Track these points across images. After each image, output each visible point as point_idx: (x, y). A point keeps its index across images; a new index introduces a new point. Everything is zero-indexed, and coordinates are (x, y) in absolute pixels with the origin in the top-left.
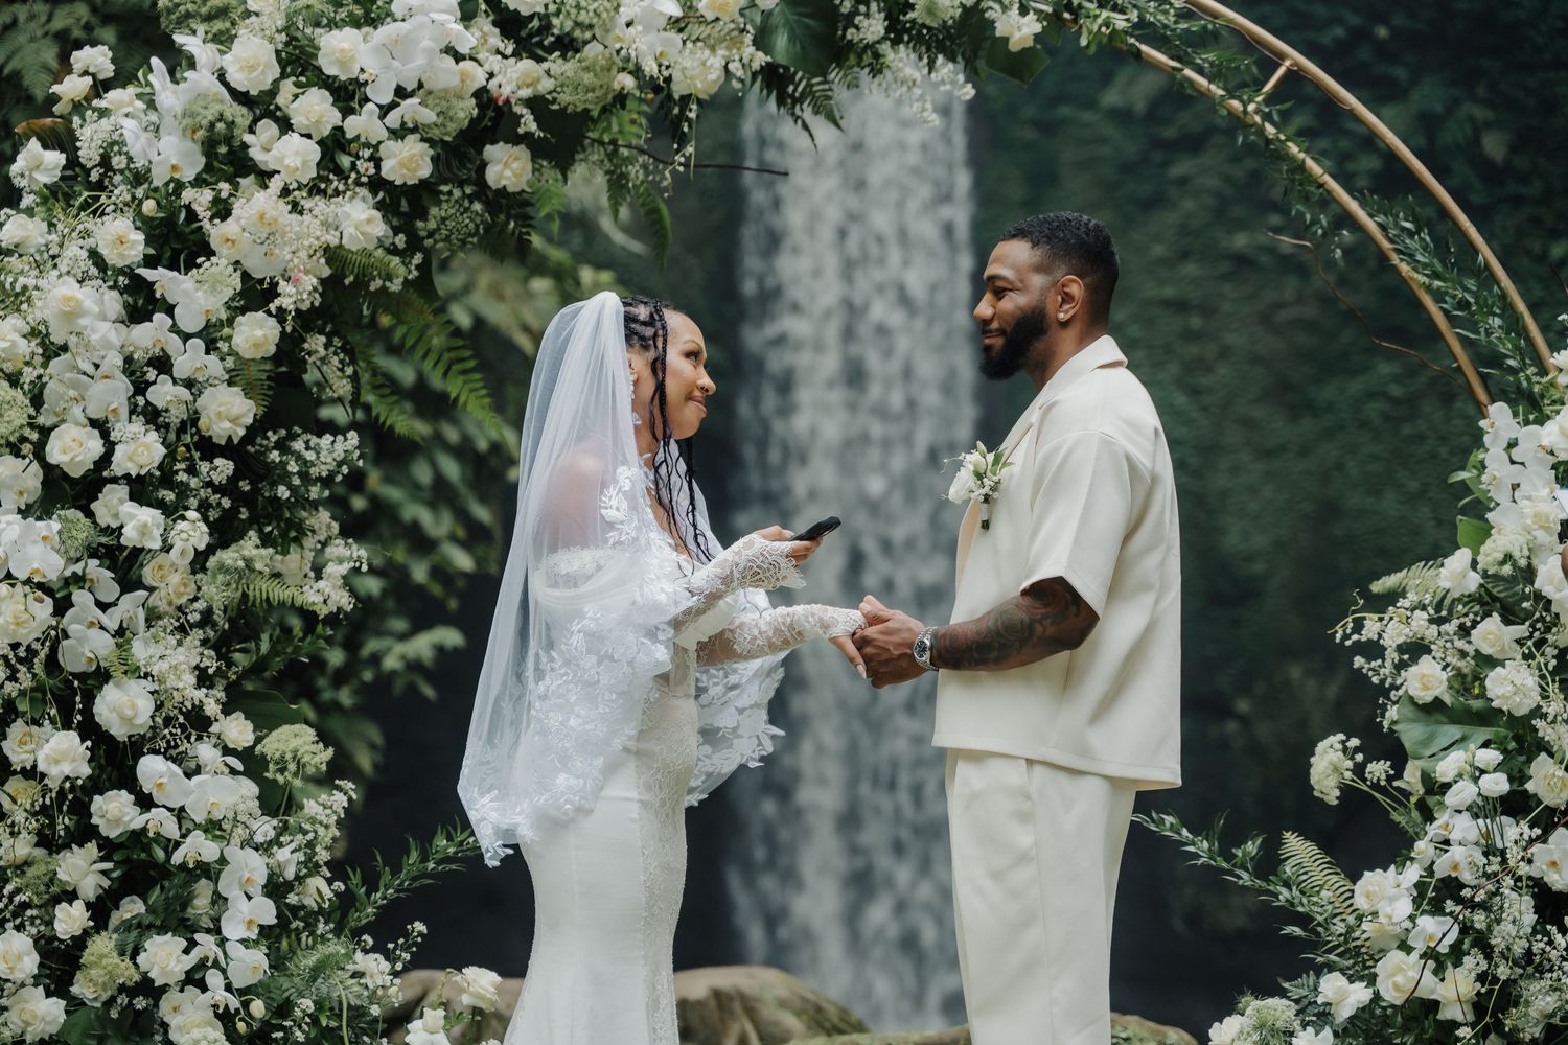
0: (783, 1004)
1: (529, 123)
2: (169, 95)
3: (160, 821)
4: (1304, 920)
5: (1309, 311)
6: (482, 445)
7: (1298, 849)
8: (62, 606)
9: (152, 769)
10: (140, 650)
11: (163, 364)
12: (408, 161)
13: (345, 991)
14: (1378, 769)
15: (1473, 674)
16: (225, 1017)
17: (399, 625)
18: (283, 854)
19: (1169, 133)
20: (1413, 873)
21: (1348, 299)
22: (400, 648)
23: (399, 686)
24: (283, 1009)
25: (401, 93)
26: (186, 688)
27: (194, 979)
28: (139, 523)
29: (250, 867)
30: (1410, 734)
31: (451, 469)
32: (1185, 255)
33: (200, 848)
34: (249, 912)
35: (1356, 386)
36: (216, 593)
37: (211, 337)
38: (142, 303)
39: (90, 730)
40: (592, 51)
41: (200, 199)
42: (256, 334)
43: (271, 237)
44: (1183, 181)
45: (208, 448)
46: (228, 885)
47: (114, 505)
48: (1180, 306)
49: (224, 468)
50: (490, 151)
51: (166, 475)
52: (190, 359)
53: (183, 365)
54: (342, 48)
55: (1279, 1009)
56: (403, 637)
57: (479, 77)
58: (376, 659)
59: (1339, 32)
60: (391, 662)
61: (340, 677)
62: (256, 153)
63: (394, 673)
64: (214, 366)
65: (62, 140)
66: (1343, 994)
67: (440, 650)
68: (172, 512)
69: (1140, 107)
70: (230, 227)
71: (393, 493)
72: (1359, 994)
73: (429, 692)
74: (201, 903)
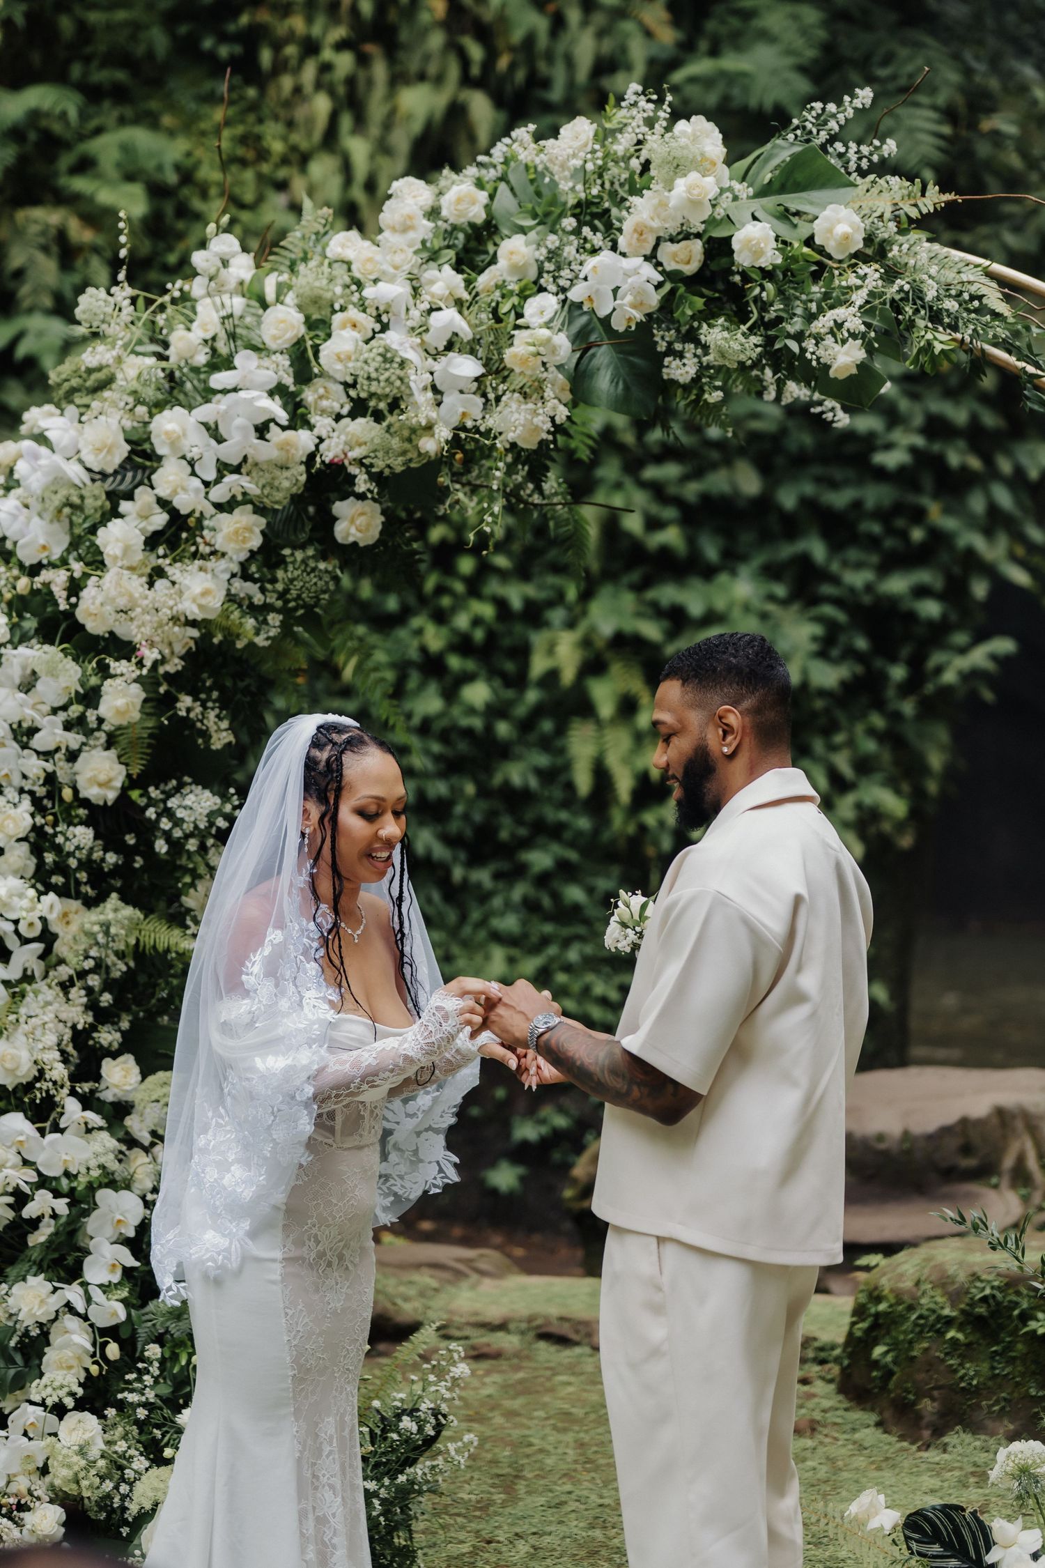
6: (1035, 474)
17: (961, 638)
22: (960, 662)
23: (959, 695)
31: (1003, 497)
56: (964, 650)
58: (938, 672)
60: (949, 676)
61: (903, 690)
63: (949, 687)
67: (994, 657)
71: (949, 523)
73: (988, 696)
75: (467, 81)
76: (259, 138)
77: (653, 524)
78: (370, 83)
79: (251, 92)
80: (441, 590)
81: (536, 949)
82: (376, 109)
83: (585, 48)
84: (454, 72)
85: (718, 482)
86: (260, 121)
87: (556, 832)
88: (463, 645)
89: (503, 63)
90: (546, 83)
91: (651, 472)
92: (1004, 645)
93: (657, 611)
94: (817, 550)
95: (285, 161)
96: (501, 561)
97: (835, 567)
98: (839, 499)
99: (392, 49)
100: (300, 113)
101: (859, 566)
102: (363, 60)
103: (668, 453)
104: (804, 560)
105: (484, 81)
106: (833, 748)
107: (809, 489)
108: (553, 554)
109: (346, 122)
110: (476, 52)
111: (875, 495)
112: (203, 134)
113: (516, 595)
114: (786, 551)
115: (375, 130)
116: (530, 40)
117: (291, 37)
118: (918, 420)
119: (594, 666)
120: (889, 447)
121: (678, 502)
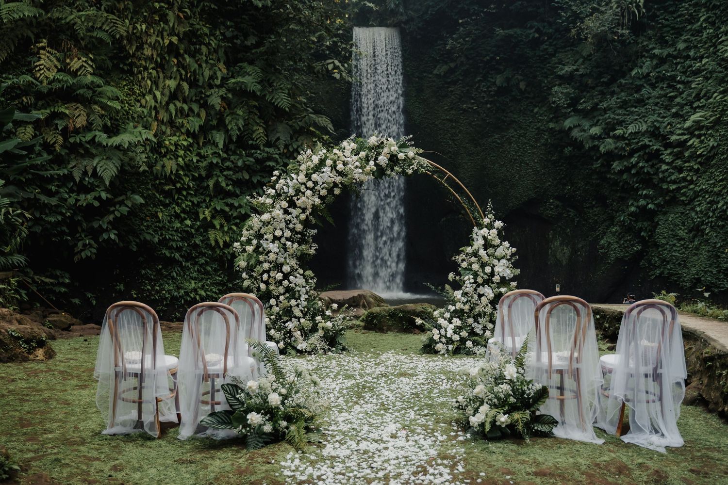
0: (370, 297)
1: (340, 186)
2: (290, 183)
3: (293, 285)
4: (447, 297)
5: (480, 123)
7: (447, 287)
8: (277, 254)
9: (291, 278)
10: (288, 261)
11: (290, 221)
12: (324, 192)
13: (316, 306)
14: (458, 277)
15: (471, 264)
16: (302, 311)
18: (307, 288)
19: (449, 80)
20: (461, 291)
24: (309, 309)
25: (323, 183)
26: (296, 266)
27: (297, 305)
28: (289, 243)
29: (304, 290)
30: (462, 272)
32: (452, 109)
33: (298, 288)
34: (304, 297)
35: (490, 140)
36: (299, 254)
37: (297, 217)
38: (286, 212)
39: (282, 272)
40: (350, 176)
41: (295, 198)
42: (303, 217)
43: (304, 203)
44: (452, 91)
45: (297, 233)
46: (301, 293)
47: (283, 240)
48: (451, 121)
49: (299, 236)
50: (335, 189)
51: (291, 237)
52: (295, 221)
53: (293, 222)
54: (315, 177)
55: (442, 310)
57: (333, 179)
59: (488, 58)
62: (302, 190)
64: (298, 222)
65: (274, 188)
66: (452, 308)
68: (293, 242)
69: (442, 74)
70: (299, 201)
72: (453, 308)
74: (297, 296)
75: (181, 79)
76: (133, 89)
77: (227, 185)
78: (159, 77)
79: (132, 78)
80: (178, 198)
81: (200, 281)
82: (161, 85)
83: (207, 73)
84: (178, 77)
85: (239, 176)
86: (133, 85)
87: (204, 255)
88: (184, 211)
89: (189, 75)
90: (198, 81)
91: (225, 173)
93: (227, 205)
95: (139, 95)
96: (192, 192)
99: (163, 69)
100: (143, 84)
102: (157, 72)
103: (228, 169)
105: (186, 80)
107: (259, 178)
108: (201, 191)
109: (154, 88)
110: (183, 72)
112: (120, 87)
113: (195, 200)
115: (161, 90)
116: (195, 70)
117: (141, 65)
118: (282, 164)
119: (213, 217)
121: (231, 180)
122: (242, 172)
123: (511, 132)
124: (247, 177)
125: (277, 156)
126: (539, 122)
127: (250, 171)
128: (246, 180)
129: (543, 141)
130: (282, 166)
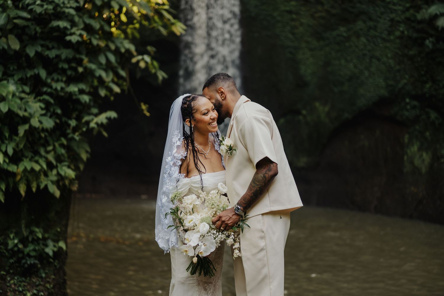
5: (323, 14)
6: (123, 50)
17: (95, 111)
21: (334, 11)
22: (96, 120)
23: (95, 133)
31: (112, 58)
35: (335, 33)
56: (96, 115)
58: (88, 123)
60: (92, 125)
61: (75, 130)
63: (93, 129)
67: (109, 119)
71: (93, 66)
73: (105, 134)
92: (113, 114)
94: (43, 74)
97: (49, 81)
98: (52, 54)
101: (57, 81)
104: (37, 77)
106: (48, 152)
107: (39, 49)
111: (65, 53)
114: (30, 74)
118: (82, 26)
120: (71, 34)
122: (7, 38)
123: (360, 25)
124: (16, 45)
125: (72, 12)
126: (392, 13)
127: (25, 37)
128: (15, 51)
129: (398, 33)
130: (83, 29)
